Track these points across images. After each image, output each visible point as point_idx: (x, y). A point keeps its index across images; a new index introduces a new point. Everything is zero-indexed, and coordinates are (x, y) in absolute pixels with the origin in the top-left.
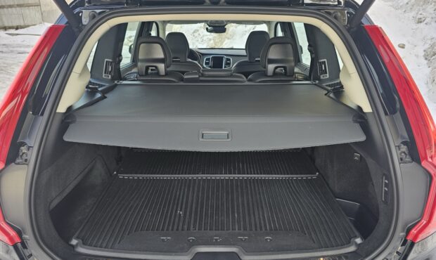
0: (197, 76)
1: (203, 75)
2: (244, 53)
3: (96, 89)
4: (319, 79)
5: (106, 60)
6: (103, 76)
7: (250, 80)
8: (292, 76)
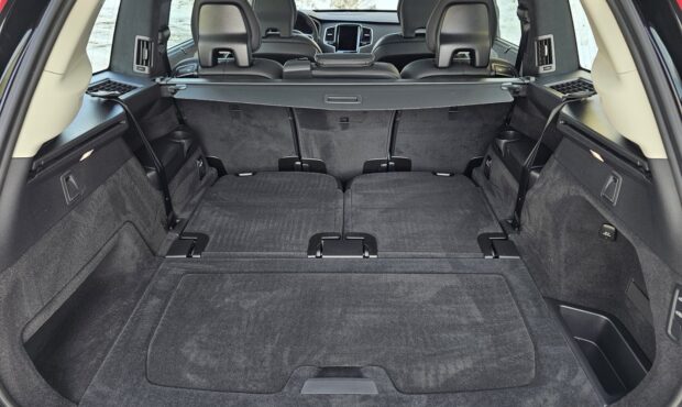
0: (309, 69)
1: (318, 66)
2: (394, 18)
3: (116, 97)
4: (536, 75)
5: (138, 37)
6: (135, 70)
7: (405, 76)
8: (486, 67)
